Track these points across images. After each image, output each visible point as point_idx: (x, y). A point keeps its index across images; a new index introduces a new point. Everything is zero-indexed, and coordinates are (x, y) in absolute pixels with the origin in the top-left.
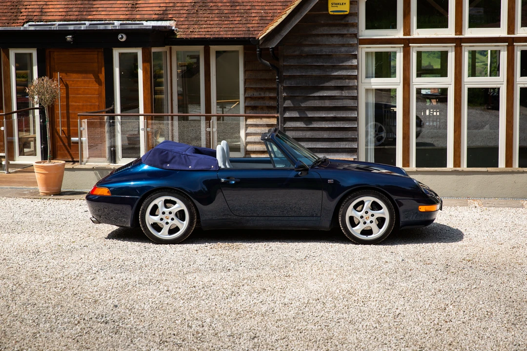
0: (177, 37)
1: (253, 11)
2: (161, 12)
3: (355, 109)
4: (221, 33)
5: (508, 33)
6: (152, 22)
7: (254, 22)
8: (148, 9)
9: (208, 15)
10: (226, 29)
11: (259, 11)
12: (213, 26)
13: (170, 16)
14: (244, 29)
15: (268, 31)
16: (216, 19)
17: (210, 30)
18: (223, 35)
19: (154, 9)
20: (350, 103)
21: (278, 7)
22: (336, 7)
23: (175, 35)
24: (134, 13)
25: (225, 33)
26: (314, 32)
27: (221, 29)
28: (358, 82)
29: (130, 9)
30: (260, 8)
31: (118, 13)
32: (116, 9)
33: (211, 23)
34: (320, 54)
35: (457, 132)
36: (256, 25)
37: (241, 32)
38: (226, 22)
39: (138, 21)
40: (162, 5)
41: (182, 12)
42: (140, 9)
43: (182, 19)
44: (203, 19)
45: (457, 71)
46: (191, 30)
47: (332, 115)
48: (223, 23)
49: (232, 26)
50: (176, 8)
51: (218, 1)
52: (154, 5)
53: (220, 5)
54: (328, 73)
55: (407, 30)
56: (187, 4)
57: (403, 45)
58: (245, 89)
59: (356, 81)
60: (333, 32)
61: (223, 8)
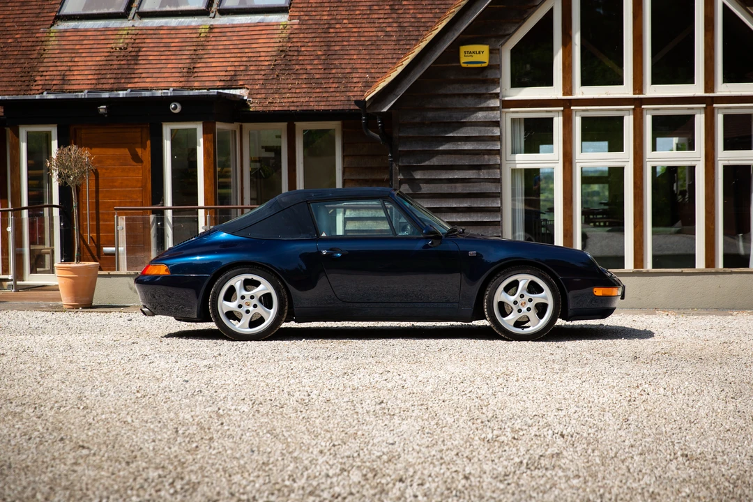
0: (251, 110)
1: (354, 75)
2: (229, 78)
3: (498, 195)
4: (311, 104)
5: (706, 92)
7: (356, 89)
8: (211, 74)
9: (293, 81)
10: (317, 99)
11: (363, 75)
12: (300, 95)
13: (241, 83)
14: (343, 98)
15: (378, 89)
16: (304, 86)
18: (314, 106)
19: (219, 73)
20: (491, 188)
22: (470, 57)
23: (248, 107)
24: (191, 79)
25: (316, 104)
26: (442, 91)
27: (311, 99)
28: (501, 159)
29: (185, 74)
30: (365, 71)
31: (169, 79)
32: (166, 75)
33: (298, 91)
34: (448, 121)
36: (359, 94)
37: (339, 103)
38: (318, 90)
39: (197, 89)
40: (229, 69)
41: (256, 77)
42: (199, 74)
43: (257, 87)
44: (286, 86)
45: (637, 144)
46: (270, 101)
47: (466, 205)
48: (313, 91)
49: (324, 95)
50: (249, 73)
51: (306, 62)
52: (218, 69)
53: (309, 67)
54: (460, 148)
55: (568, 88)
56: (263, 68)
57: (562, 109)
58: (344, 181)
59: (499, 158)
60: (467, 91)
61: (314, 71)
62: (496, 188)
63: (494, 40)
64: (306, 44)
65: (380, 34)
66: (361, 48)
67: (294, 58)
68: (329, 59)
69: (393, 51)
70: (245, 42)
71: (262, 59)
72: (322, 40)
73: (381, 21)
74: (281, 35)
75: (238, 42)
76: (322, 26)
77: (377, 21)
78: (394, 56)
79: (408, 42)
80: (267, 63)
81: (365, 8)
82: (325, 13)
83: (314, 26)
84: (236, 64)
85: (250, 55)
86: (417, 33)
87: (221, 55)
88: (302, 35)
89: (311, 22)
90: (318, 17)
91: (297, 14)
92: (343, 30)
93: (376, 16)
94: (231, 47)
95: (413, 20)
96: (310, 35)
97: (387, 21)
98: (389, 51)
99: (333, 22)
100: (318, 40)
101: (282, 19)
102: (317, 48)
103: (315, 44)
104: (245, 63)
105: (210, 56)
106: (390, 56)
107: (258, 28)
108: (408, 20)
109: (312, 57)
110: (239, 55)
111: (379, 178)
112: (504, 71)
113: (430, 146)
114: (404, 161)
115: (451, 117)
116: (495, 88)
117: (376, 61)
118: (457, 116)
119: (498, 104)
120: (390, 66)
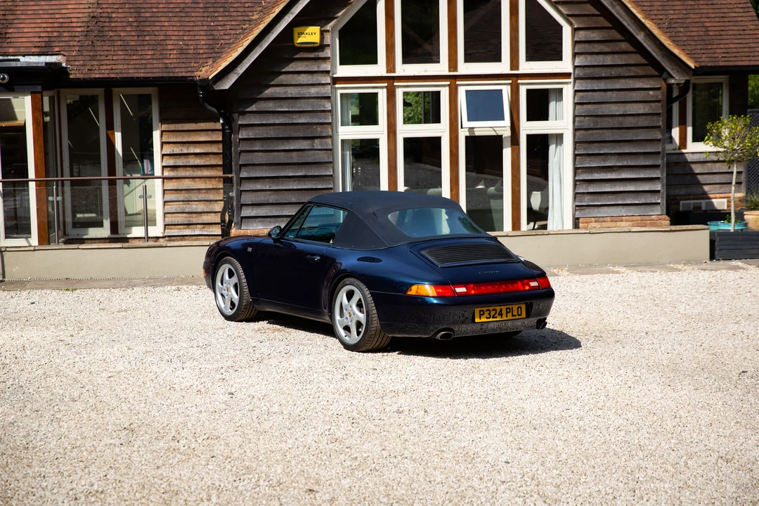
0: (71, 77)
1: (168, 42)
2: (43, 44)
3: (331, 163)
4: (130, 71)
5: (511, 69)
6: (32, 57)
7: (172, 56)
8: (24, 40)
9: (109, 48)
10: (135, 66)
11: (176, 42)
12: (118, 62)
13: (57, 49)
14: (160, 66)
15: (220, 69)
16: (120, 53)
17: (114, 67)
18: (133, 73)
19: (32, 39)
20: (323, 157)
21: (201, 38)
22: (303, 38)
23: (69, 74)
24: (5, 45)
25: (135, 71)
26: (277, 69)
27: (130, 66)
28: (332, 132)
30: (177, 38)
33: (115, 58)
34: (284, 96)
35: (454, 190)
36: (175, 61)
37: (157, 70)
38: (135, 57)
39: (12, 55)
40: (42, 35)
41: (71, 43)
42: (12, 40)
43: (74, 54)
44: (101, 53)
45: (453, 116)
46: (89, 68)
47: (301, 173)
48: (130, 58)
49: (143, 62)
50: (64, 39)
51: (119, 29)
52: (31, 35)
53: (122, 34)
54: (295, 121)
55: (391, 65)
56: (77, 34)
57: (386, 85)
58: (163, 144)
59: (330, 130)
60: (300, 69)
61: (128, 38)
62: (329, 158)
63: (324, 21)
64: (116, 11)
66: (170, 15)
67: (106, 24)
68: (140, 25)
69: (202, 19)
70: (54, 7)
71: (75, 25)
72: (131, 6)
78: (204, 23)
79: (215, 10)
80: (79, 29)
84: (49, 30)
85: (61, 20)
87: (32, 21)
94: (41, 12)
98: (199, 19)
102: (128, 15)
103: (125, 10)
104: (57, 29)
105: (21, 21)
106: (200, 23)
109: (124, 24)
110: (50, 21)
111: (195, 140)
112: (335, 51)
113: (268, 120)
114: (243, 134)
115: (286, 93)
116: (326, 66)
117: (187, 29)
118: (292, 92)
119: (329, 80)
120: (202, 33)
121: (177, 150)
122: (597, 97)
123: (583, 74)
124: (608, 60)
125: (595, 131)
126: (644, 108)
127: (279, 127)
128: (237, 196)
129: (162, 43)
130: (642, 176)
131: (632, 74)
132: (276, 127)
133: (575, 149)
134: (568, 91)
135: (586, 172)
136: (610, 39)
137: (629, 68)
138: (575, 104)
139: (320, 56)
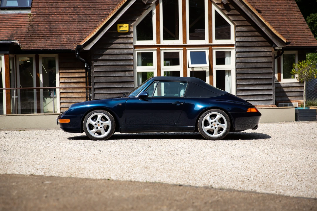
0: (21, 49)
1: (63, 35)
2: (9, 36)
4: (47, 47)
5: (209, 43)
6: (5, 41)
7: (64, 41)
9: (38, 38)
10: (49, 45)
11: (66, 35)
12: (41, 43)
13: (15, 38)
14: (59, 45)
15: (86, 41)
16: (42, 39)
17: (40, 45)
18: (48, 47)
19: (5, 34)
20: (130, 79)
21: (76, 33)
22: (122, 29)
23: (20, 48)
25: (49, 47)
26: (110, 42)
27: (46, 45)
30: (67, 34)
33: (40, 41)
36: (66, 43)
37: (58, 46)
38: (48, 41)
40: (9, 32)
41: (21, 36)
43: (23, 40)
44: (34, 39)
46: (29, 45)
47: (120, 86)
48: (46, 41)
49: (52, 43)
50: (18, 34)
51: (42, 30)
52: (4, 32)
53: (43, 32)
54: (118, 64)
55: (158, 41)
56: (24, 32)
57: (156, 49)
58: (60, 78)
59: (133, 68)
60: (120, 42)
61: (45, 34)
62: (132, 80)
63: (130, 22)
64: (41, 23)
65: (70, 19)
66: (64, 24)
67: (36, 28)
68: (51, 28)
69: (77, 26)
70: (14, 21)
71: (23, 28)
72: (47, 21)
73: (70, 14)
74: (29, 19)
75: (11, 21)
76: (46, 15)
77: (68, 14)
78: (78, 28)
79: (83, 22)
80: (25, 30)
81: (63, 8)
82: (46, 10)
83: (42, 15)
84: (12, 30)
85: (17, 26)
86: (86, 19)
87: (5, 27)
88: (38, 19)
89: (41, 14)
90: (44, 12)
91: (35, 10)
92: (55, 17)
93: (68, 12)
94: (8, 23)
95: (83, 14)
96: (41, 19)
97: (73, 14)
98: (75, 26)
99: (50, 14)
100: (45, 21)
101: (29, 12)
102: (46, 24)
104: (15, 30)
106: (76, 28)
107: (19, 16)
108: (81, 14)
109: (44, 28)
110: (12, 27)
111: (74, 76)
112: (134, 34)
113: (106, 63)
114: (96, 69)
115: (114, 52)
116: (131, 41)
117: (70, 30)
118: (117, 51)
119: (132, 47)
120: (77, 32)
121: (66, 80)
122: (245, 55)
123: (240, 45)
124: (250, 39)
125: (245, 69)
126: (265, 60)
127: (111, 66)
128: (93, 96)
129: (60, 35)
130: (265, 88)
131: (260, 45)
132: (110, 66)
133: (236, 76)
134: (233, 52)
135: (241, 86)
136: (250, 30)
137: (259, 42)
138: (237, 58)
139: (129, 36)
